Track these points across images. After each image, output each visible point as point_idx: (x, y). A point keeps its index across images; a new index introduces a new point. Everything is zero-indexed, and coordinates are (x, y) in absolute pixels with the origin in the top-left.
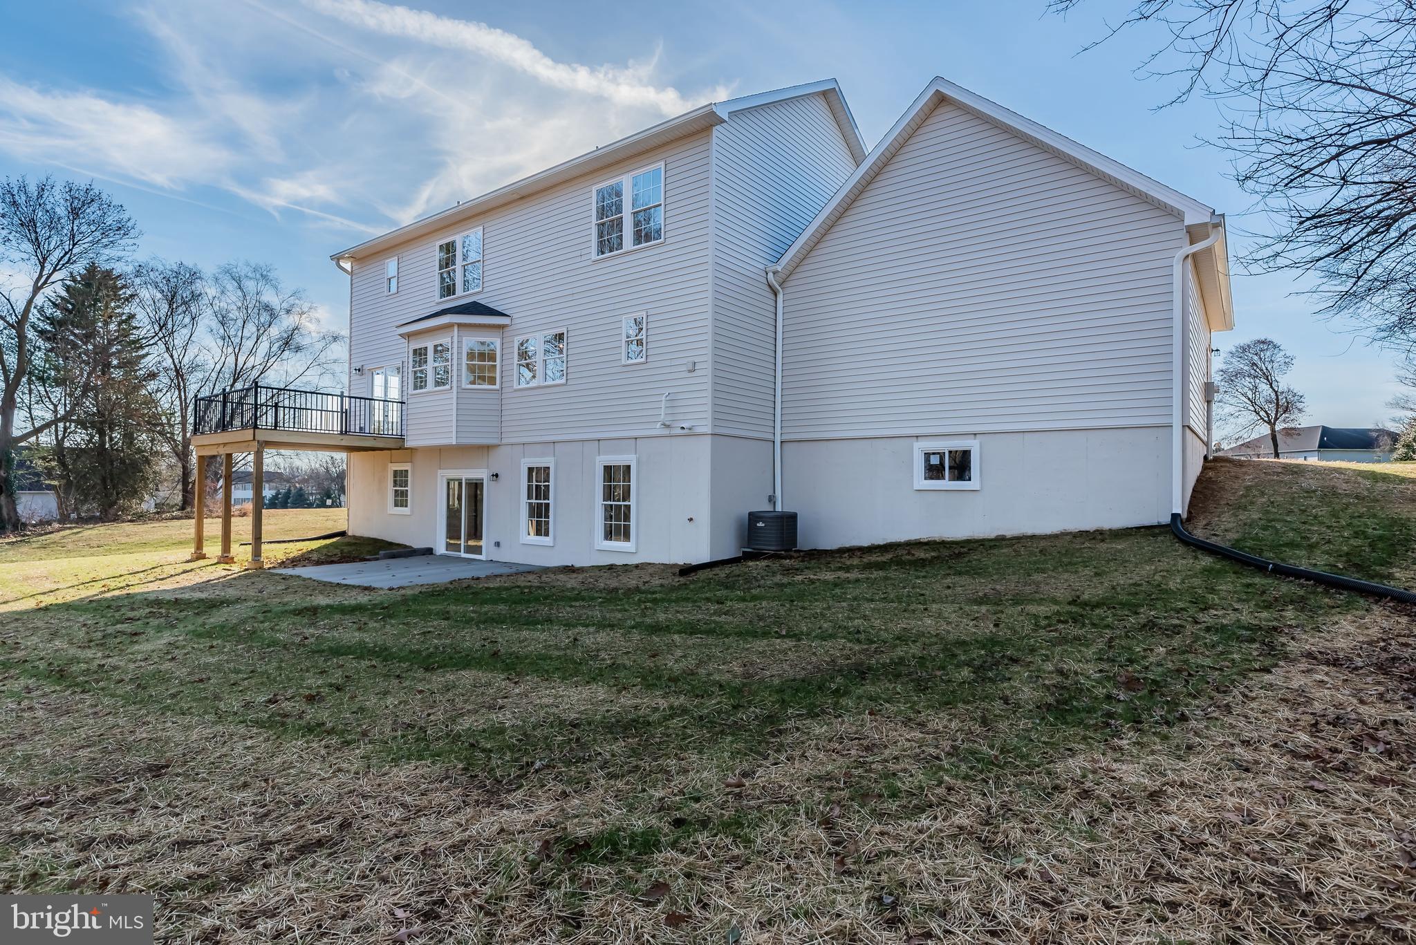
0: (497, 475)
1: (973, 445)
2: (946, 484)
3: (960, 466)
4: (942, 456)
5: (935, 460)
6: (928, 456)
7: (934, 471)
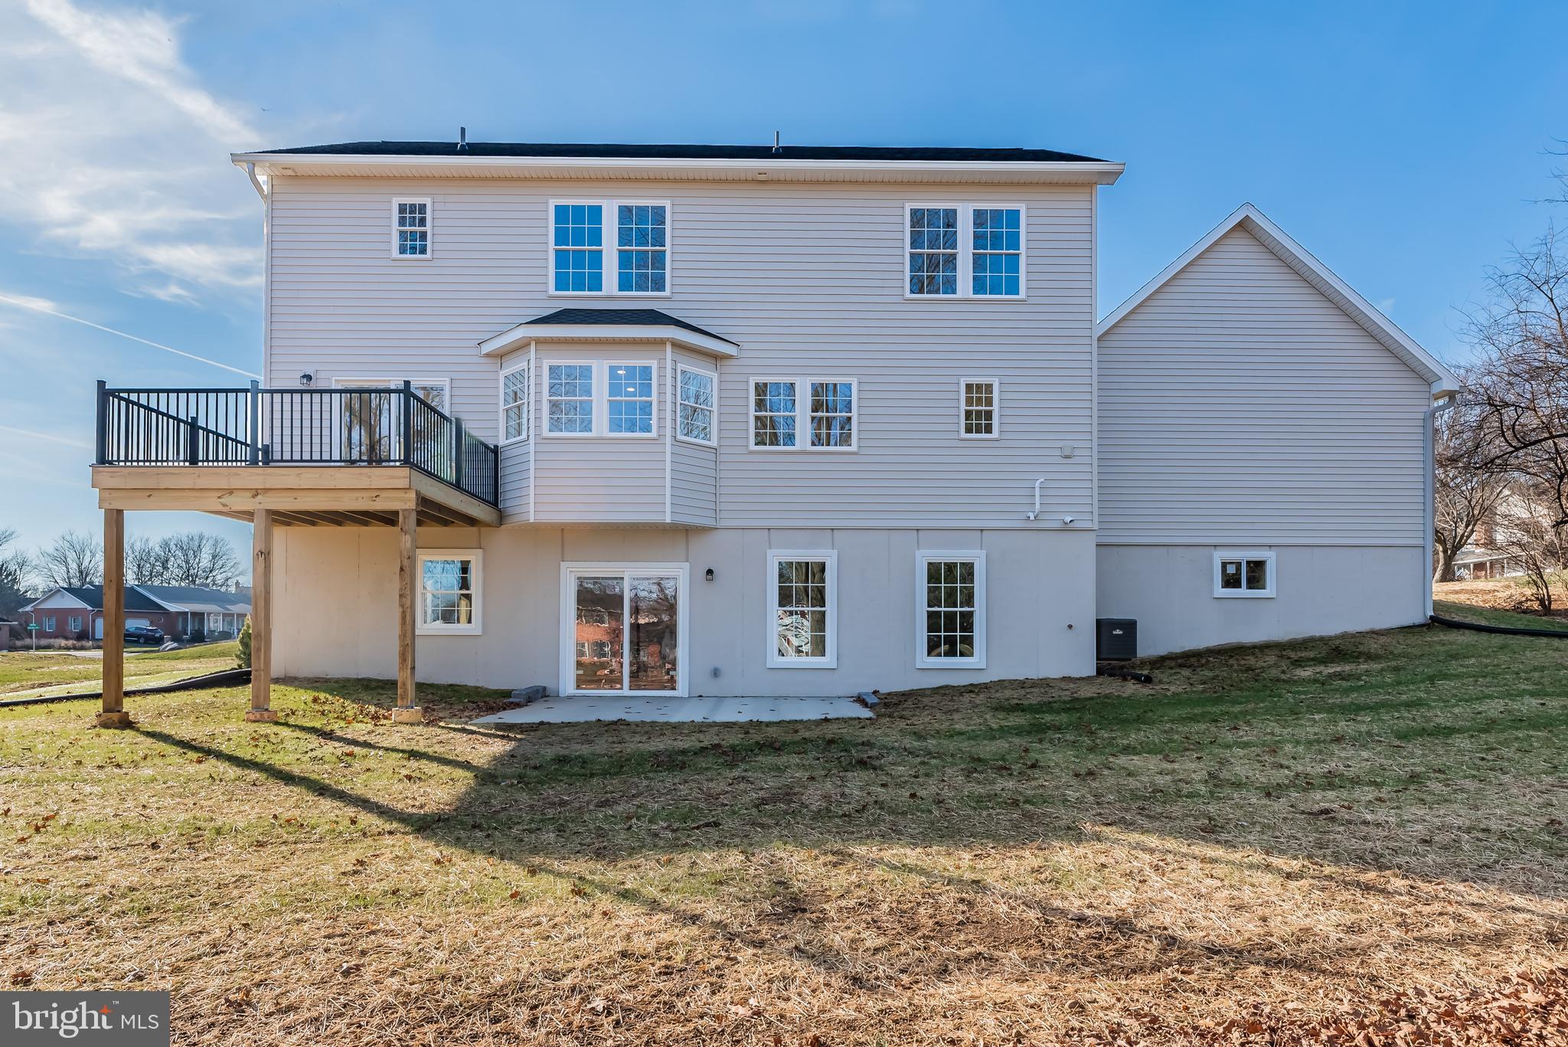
0: (710, 572)
1: (1269, 557)
2: (1243, 591)
3: (1256, 573)
4: (1239, 565)
5: (1231, 570)
6: (1224, 565)
7: (1231, 581)
